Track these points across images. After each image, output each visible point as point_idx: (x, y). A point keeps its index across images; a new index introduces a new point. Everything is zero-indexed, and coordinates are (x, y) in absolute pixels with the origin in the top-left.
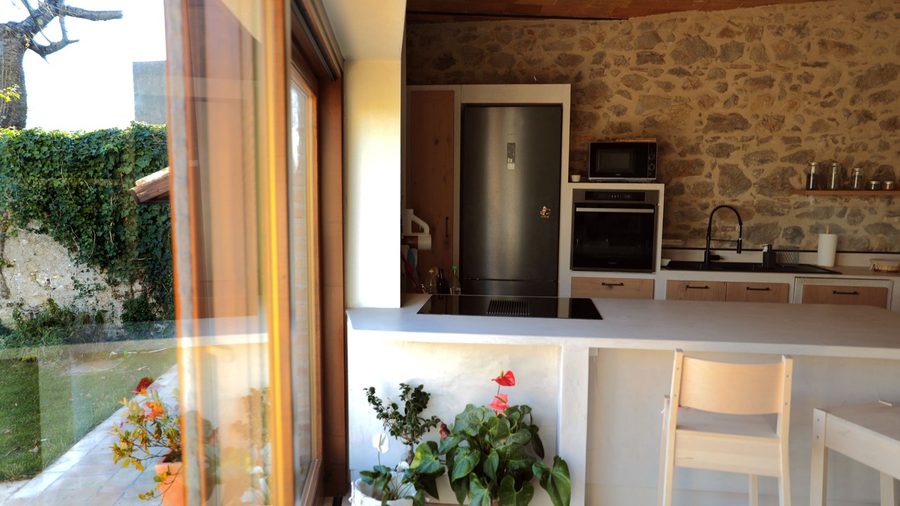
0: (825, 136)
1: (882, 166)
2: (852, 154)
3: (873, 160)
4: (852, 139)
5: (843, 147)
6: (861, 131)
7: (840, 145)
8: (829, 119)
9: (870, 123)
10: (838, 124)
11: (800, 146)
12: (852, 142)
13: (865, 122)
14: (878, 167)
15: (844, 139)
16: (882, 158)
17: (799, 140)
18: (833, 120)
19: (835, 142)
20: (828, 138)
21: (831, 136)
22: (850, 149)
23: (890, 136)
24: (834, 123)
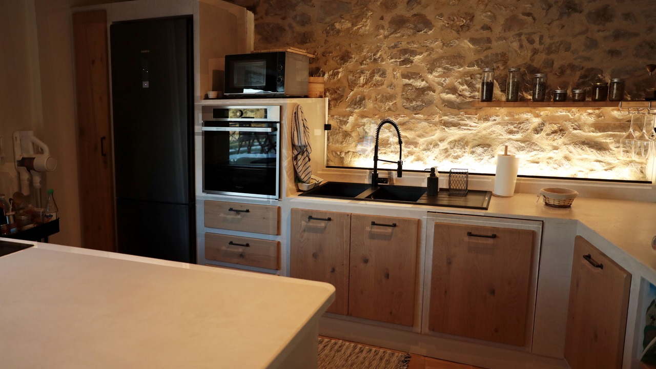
0: (520, 35)
1: (588, 70)
2: (552, 56)
3: (577, 63)
4: (551, 37)
5: (541, 47)
6: (563, 27)
7: (536, 45)
8: (524, 14)
9: (576, 15)
10: (534, 19)
11: (490, 48)
12: (552, 42)
13: (569, 15)
14: (583, 72)
15: (541, 37)
16: (588, 59)
17: (489, 40)
18: (529, 14)
19: (531, 42)
20: (523, 37)
21: (526, 34)
22: (549, 51)
23: (599, 31)
24: (530, 18)
